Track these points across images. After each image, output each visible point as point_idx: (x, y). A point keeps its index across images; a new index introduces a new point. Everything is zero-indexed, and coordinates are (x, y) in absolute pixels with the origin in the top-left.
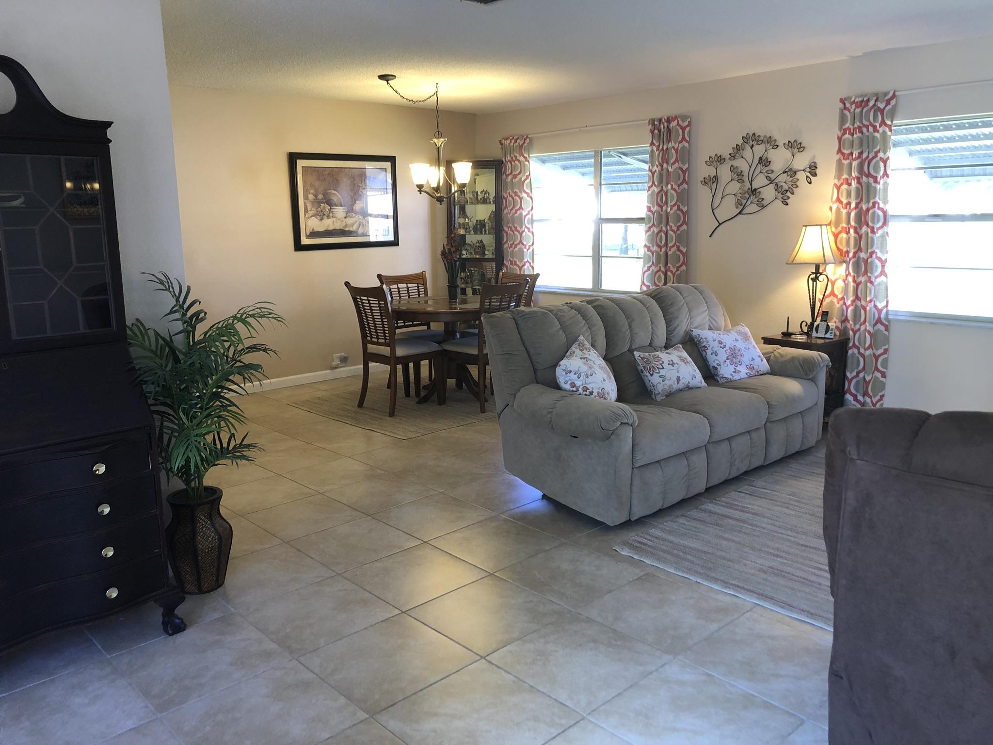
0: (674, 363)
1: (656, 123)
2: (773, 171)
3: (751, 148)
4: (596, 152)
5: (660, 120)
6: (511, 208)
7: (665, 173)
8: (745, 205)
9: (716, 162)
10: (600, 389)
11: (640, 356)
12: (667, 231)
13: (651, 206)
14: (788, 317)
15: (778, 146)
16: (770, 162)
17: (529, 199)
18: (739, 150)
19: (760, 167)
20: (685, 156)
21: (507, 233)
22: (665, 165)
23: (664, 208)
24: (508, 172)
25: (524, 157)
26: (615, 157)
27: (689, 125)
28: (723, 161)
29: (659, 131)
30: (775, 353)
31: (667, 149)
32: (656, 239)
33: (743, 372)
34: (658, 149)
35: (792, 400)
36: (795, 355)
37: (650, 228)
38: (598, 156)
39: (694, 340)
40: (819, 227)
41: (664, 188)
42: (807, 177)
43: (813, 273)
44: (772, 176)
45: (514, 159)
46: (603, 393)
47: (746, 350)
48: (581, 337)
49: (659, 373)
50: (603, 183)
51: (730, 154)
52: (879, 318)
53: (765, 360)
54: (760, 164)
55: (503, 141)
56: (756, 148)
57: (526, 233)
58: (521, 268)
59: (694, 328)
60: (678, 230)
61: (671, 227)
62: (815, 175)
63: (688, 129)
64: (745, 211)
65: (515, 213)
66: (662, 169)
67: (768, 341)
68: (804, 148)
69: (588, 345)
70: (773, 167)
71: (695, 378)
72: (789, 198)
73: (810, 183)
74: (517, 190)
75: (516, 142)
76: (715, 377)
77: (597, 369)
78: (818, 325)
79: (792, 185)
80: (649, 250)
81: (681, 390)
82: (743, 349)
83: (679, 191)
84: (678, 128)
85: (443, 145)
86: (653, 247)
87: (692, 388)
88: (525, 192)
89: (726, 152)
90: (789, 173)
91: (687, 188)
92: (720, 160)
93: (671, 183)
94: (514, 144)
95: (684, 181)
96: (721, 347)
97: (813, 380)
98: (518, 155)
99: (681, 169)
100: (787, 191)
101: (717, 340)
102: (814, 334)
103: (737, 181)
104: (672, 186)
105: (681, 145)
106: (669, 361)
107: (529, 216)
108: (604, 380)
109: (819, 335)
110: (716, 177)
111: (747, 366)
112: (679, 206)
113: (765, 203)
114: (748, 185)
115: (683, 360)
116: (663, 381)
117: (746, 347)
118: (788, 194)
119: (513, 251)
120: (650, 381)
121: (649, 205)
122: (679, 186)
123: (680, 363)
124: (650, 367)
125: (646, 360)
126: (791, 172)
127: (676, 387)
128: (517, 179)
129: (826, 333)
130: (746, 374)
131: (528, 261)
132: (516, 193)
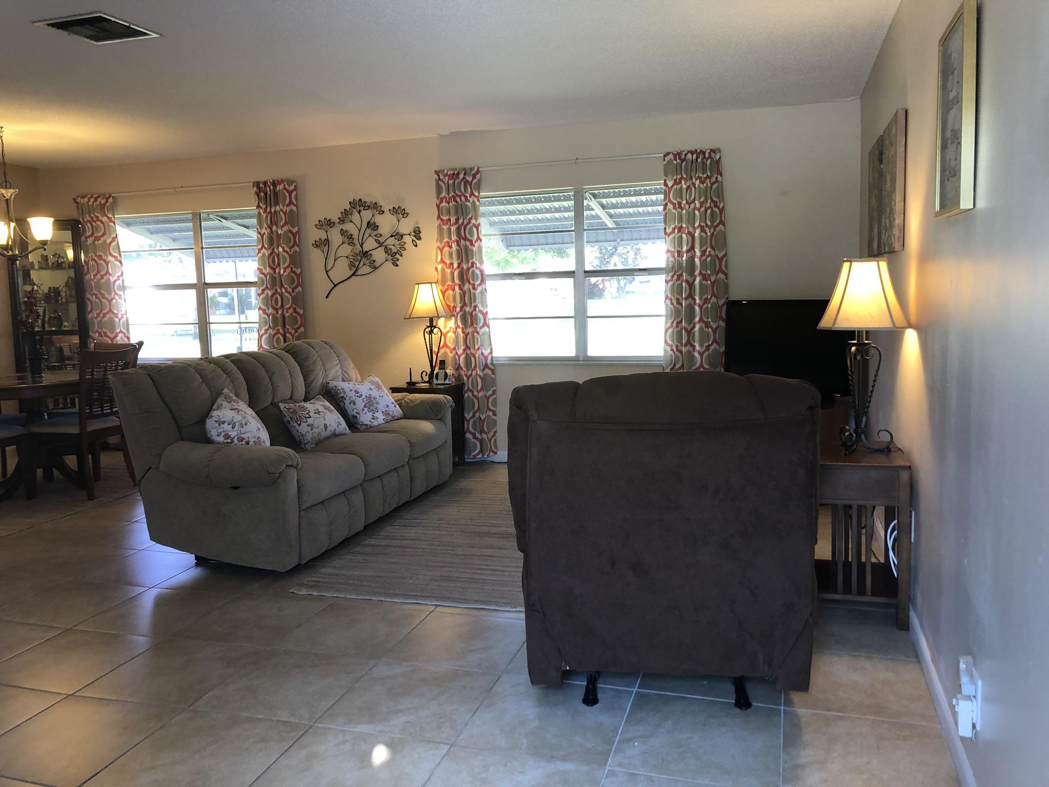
0: (320, 412)
1: (261, 185)
2: (381, 235)
3: (359, 213)
4: (194, 215)
5: (265, 183)
6: (94, 273)
7: (274, 236)
8: (357, 268)
9: (326, 226)
10: (256, 438)
11: (285, 407)
12: (282, 292)
13: (263, 268)
14: (410, 369)
15: (384, 212)
16: (378, 226)
17: (118, 263)
18: (348, 215)
19: (369, 231)
20: (294, 219)
21: (91, 301)
22: (274, 228)
23: (277, 271)
24: (88, 234)
25: (108, 217)
26: (215, 221)
27: (296, 189)
28: (333, 224)
29: (266, 194)
30: (405, 399)
31: (275, 212)
32: (271, 302)
33: (381, 418)
34: (265, 211)
35: (428, 438)
36: (424, 399)
37: (263, 290)
38: (197, 218)
39: (331, 392)
40: (430, 284)
41: (276, 250)
42: (413, 240)
43: (428, 327)
44: (381, 239)
45: (95, 219)
46: (260, 442)
47: (380, 398)
48: (226, 390)
49: (306, 422)
50: (204, 246)
51: (339, 218)
52: (486, 364)
53: (397, 406)
54: (369, 228)
55: (79, 200)
56: (363, 213)
57: (117, 300)
58: (112, 340)
59: (330, 380)
60: (293, 291)
61: (286, 289)
62: (419, 239)
63: (294, 193)
64: (359, 273)
65: (101, 279)
66: (272, 232)
67: (394, 390)
68: (408, 214)
69: (235, 398)
70: (380, 231)
71: (340, 425)
72: (398, 260)
73: (416, 246)
74: (101, 254)
75: (96, 200)
76: (356, 426)
77: (250, 419)
78: (437, 374)
79: (400, 248)
80: (265, 313)
81: (328, 438)
82: (378, 397)
83: (291, 253)
84: (284, 191)
85: (13, 196)
86: (268, 309)
87: (337, 436)
88: (112, 256)
89: (335, 216)
90: (396, 237)
91: (298, 250)
92: (330, 224)
93: (283, 245)
94: (93, 203)
95: (295, 244)
96: (358, 396)
97: (442, 420)
98: (100, 215)
99: (291, 232)
100: (396, 253)
101: (353, 390)
102: (435, 381)
103: (348, 244)
104: (283, 248)
105: (288, 209)
106: (315, 410)
107: (120, 282)
108: (259, 429)
109: (439, 382)
110: (327, 240)
111: (383, 412)
112: (292, 268)
113: (377, 264)
114: (358, 247)
115: (327, 408)
116: (311, 430)
117: (380, 395)
118: (397, 256)
119: (101, 321)
120: (298, 431)
121: (261, 267)
122: (291, 248)
123: (325, 411)
124: (297, 417)
125: (292, 410)
126: (398, 236)
127: (324, 434)
128: (100, 242)
129: (445, 380)
130: (384, 419)
131: (121, 331)
132: (100, 257)
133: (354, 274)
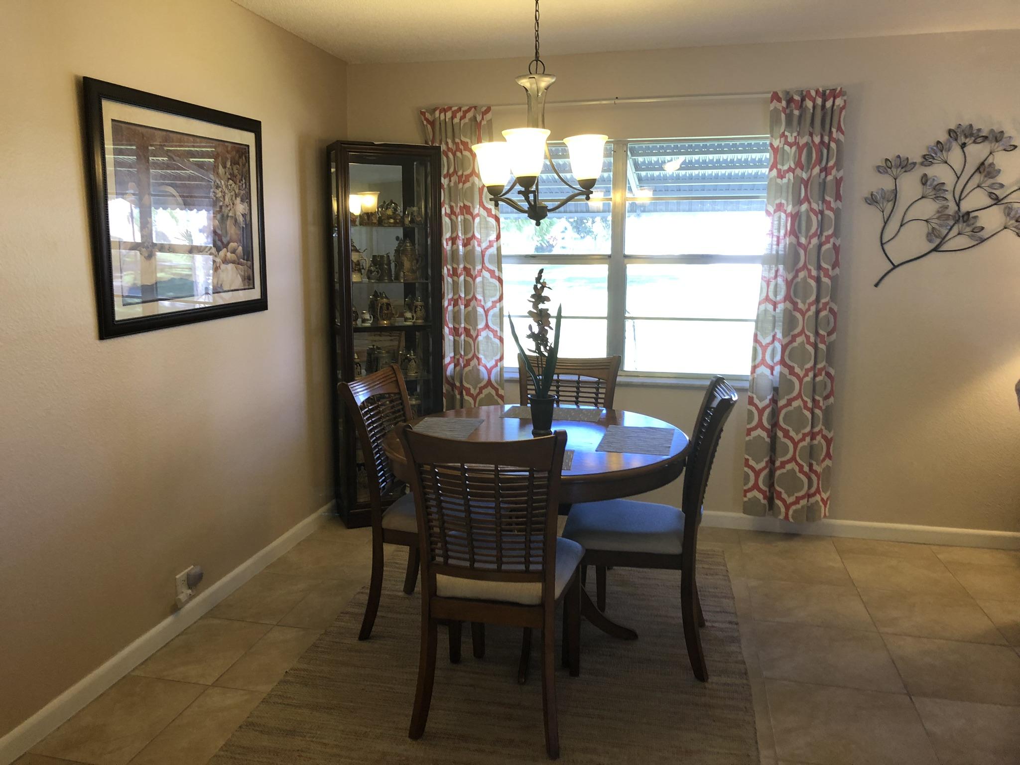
1: (794, 97)
2: (1002, 186)
3: (963, 148)
4: (617, 144)
8: (944, 239)
9: (896, 168)
12: (819, 277)
15: (1015, 147)
16: (998, 170)
17: (492, 220)
18: (941, 151)
27: (845, 105)
28: (909, 166)
29: (803, 112)
34: (796, 144)
38: (623, 150)
51: (923, 157)
54: (979, 173)
56: (972, 149)
57: (483, 278)
58: (475, 341)
61: (825, 271)
64: (944, 247)
88: (484, 208)
89: (915, 153)
91: (841, 208)
93: (828, 198)
95: (838, 197)
98: (469, 141)
103: (932, 198)
104: (828, 203)
110: (894, 192)
131: (487, 328)
132: (466, 209)
133: (935, 249)
